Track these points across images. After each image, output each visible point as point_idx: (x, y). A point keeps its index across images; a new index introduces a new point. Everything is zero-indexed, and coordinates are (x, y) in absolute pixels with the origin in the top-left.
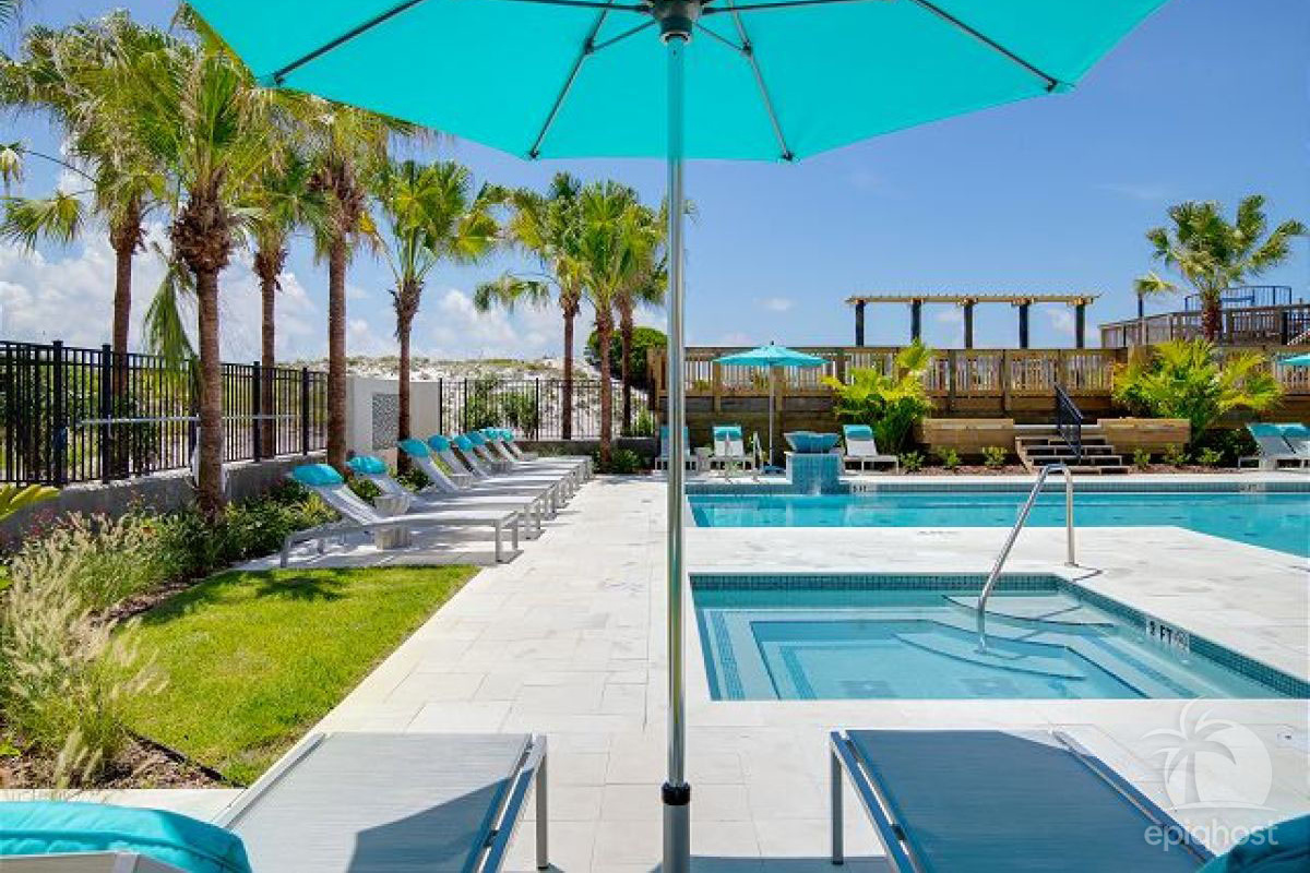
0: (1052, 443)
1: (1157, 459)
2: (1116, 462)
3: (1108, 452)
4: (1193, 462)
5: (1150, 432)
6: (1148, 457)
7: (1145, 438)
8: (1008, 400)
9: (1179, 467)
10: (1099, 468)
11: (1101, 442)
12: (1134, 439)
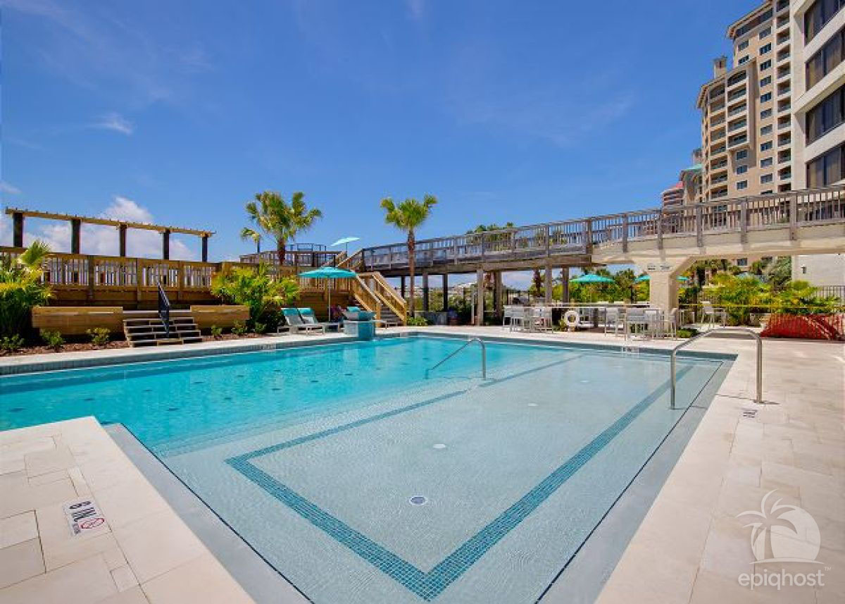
0: (152, 324)
1: (227, 331)
2: (197, 334)
3: (193, 328)
4: (249, 331)
5: (226, 314)
6: (220, 330)
7: (222, 318)
8: (139, 294)
9: (241, 335)
10: (181, 339)
11: (190, 321)
12: (214, 319)
